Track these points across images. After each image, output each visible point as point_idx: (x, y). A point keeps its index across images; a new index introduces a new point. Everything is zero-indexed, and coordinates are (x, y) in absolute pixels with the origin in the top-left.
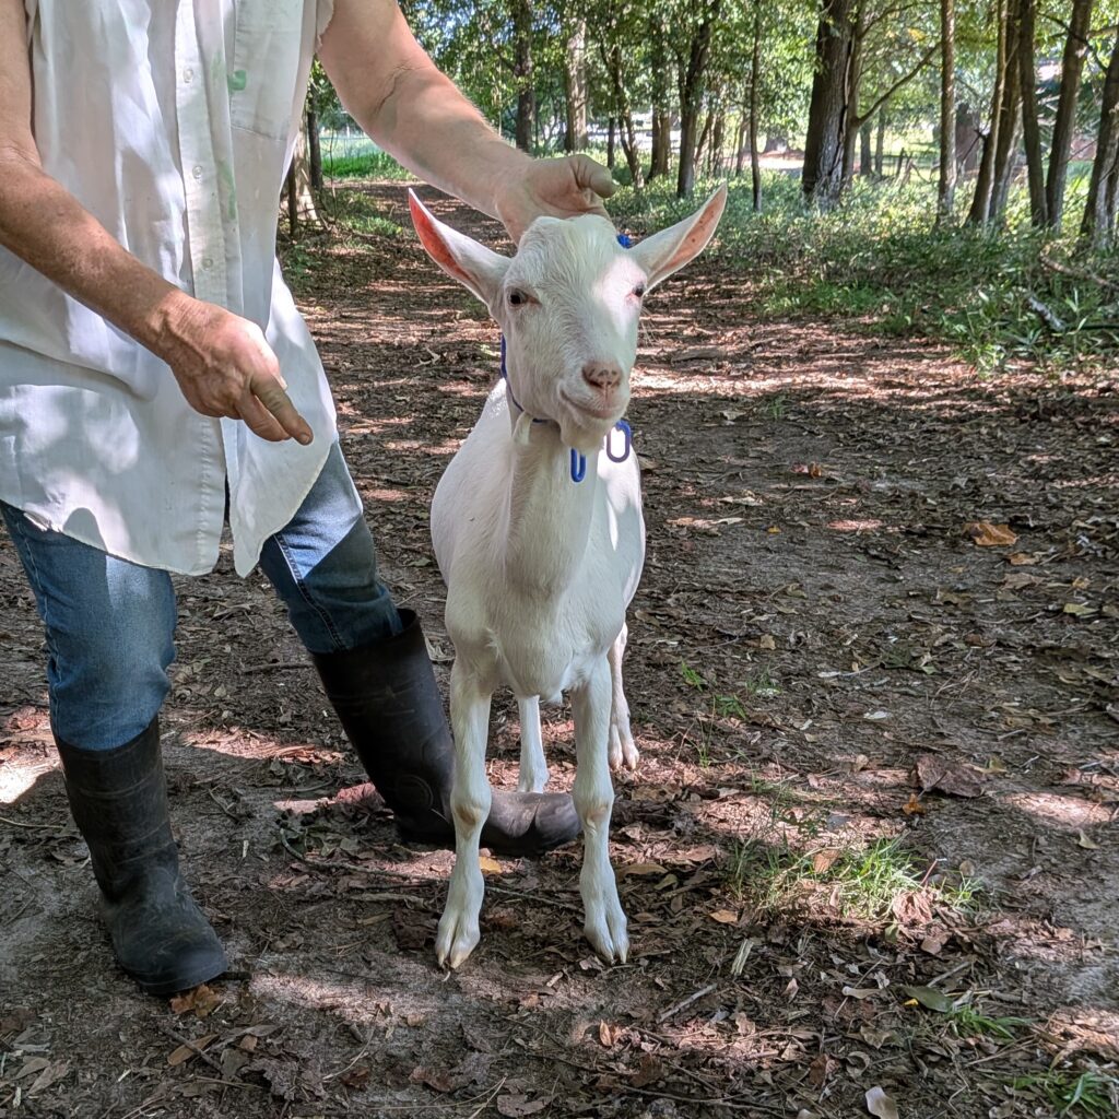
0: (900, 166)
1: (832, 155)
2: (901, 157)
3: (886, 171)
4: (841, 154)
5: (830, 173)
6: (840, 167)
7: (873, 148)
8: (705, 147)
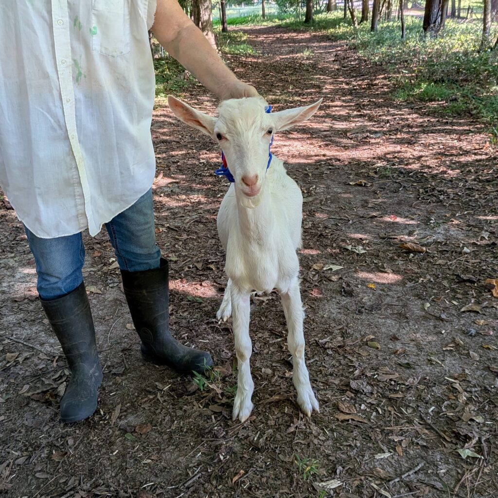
0: (468, 13)
1: (436, 14)
2: (468, 9)
3: (462, 15)
4: (440, 13)
5: (435, 22)
6: (439, 19)
7: (457, 5)
8: (384, 8)
